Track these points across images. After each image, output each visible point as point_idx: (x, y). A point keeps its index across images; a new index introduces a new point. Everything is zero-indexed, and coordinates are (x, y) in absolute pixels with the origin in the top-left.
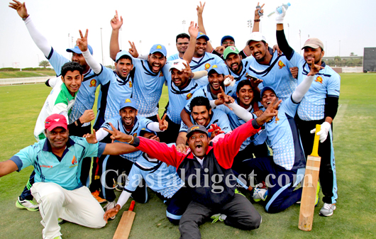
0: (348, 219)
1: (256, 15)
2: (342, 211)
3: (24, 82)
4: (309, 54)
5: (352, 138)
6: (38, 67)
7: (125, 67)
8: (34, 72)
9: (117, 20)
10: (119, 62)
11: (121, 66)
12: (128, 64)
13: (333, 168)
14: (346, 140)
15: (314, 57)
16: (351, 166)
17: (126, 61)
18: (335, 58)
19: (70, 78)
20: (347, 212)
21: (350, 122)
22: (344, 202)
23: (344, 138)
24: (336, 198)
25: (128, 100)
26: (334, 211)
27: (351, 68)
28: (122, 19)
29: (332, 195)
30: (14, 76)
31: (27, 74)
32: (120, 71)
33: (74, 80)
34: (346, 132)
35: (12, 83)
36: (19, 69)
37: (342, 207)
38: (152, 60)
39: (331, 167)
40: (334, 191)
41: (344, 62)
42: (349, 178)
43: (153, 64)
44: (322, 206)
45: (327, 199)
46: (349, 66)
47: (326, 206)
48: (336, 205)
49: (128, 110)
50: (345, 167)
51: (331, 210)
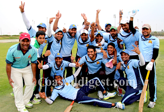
0: (161, 109)
1: (120, 14)
2: (158, 106)
3: (12, 41)
4: (145, 31)
5: (162, 70)
6: (19, 35)
7: (60, 36)
8: (17, 37)
9: (59, 15)
10: (57, 34)
11: (58, 35)
12: (61, 35)
13: (155, 85)
14: (160, 71)
15: (147, 33)
16: (162, 84)
17: (60, 33)
18: (154, 32)
19: (41, 38)
20: (161, 106)
21: (162, 62)
22: (159, 101)
23: (159, 70)
24: (156, 99)
25: (58, 54)
26: (155, 105)
27: (162, 37)
28: (61, 15)
29: (154, 98)
30: (8, 39)
31: (14, 38)
32: (57, 37)
33: (42, 39)
34: (160, 67)
35: (7, 42)
36: (10, 36)
37: (158, 104)
38: (72, 32)
39: (154, 84)
40: (155, 96)
41: (158, 34)
42: (161, 89)
43: (72, 33)
44: (149, 103)
45: (152, 99)
46: (161, 36)
47: (151, 103)
48: (155, 102)
49: (58, 59)
50: (159, 84)
51: (153, 105)
